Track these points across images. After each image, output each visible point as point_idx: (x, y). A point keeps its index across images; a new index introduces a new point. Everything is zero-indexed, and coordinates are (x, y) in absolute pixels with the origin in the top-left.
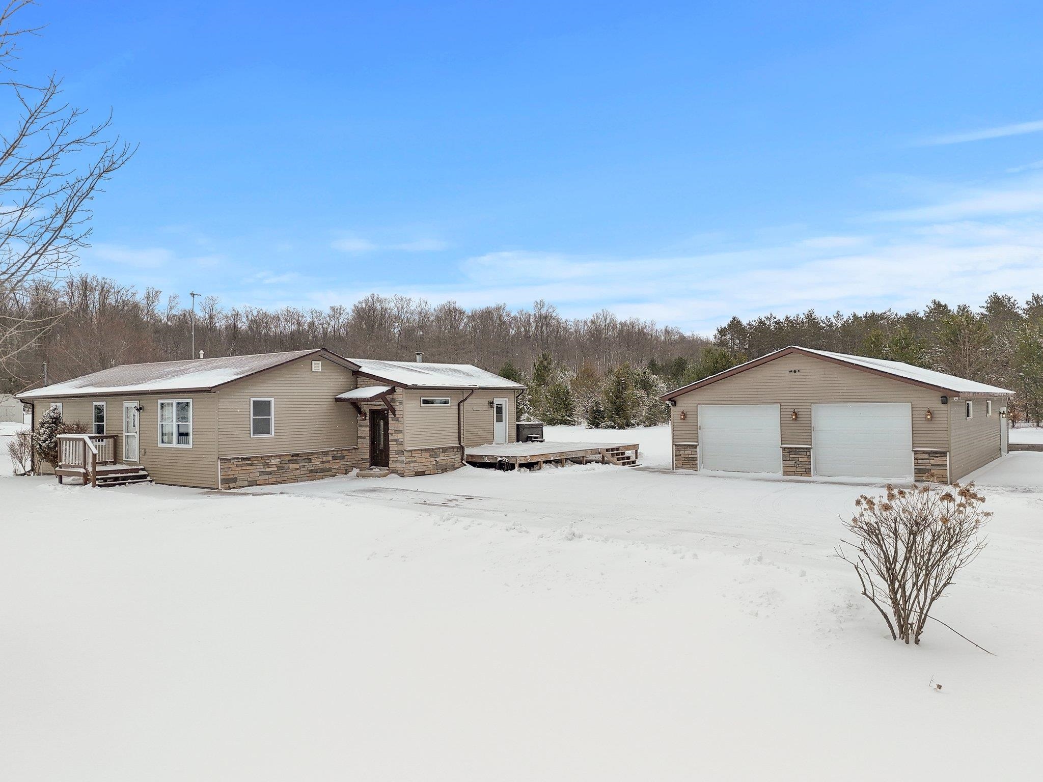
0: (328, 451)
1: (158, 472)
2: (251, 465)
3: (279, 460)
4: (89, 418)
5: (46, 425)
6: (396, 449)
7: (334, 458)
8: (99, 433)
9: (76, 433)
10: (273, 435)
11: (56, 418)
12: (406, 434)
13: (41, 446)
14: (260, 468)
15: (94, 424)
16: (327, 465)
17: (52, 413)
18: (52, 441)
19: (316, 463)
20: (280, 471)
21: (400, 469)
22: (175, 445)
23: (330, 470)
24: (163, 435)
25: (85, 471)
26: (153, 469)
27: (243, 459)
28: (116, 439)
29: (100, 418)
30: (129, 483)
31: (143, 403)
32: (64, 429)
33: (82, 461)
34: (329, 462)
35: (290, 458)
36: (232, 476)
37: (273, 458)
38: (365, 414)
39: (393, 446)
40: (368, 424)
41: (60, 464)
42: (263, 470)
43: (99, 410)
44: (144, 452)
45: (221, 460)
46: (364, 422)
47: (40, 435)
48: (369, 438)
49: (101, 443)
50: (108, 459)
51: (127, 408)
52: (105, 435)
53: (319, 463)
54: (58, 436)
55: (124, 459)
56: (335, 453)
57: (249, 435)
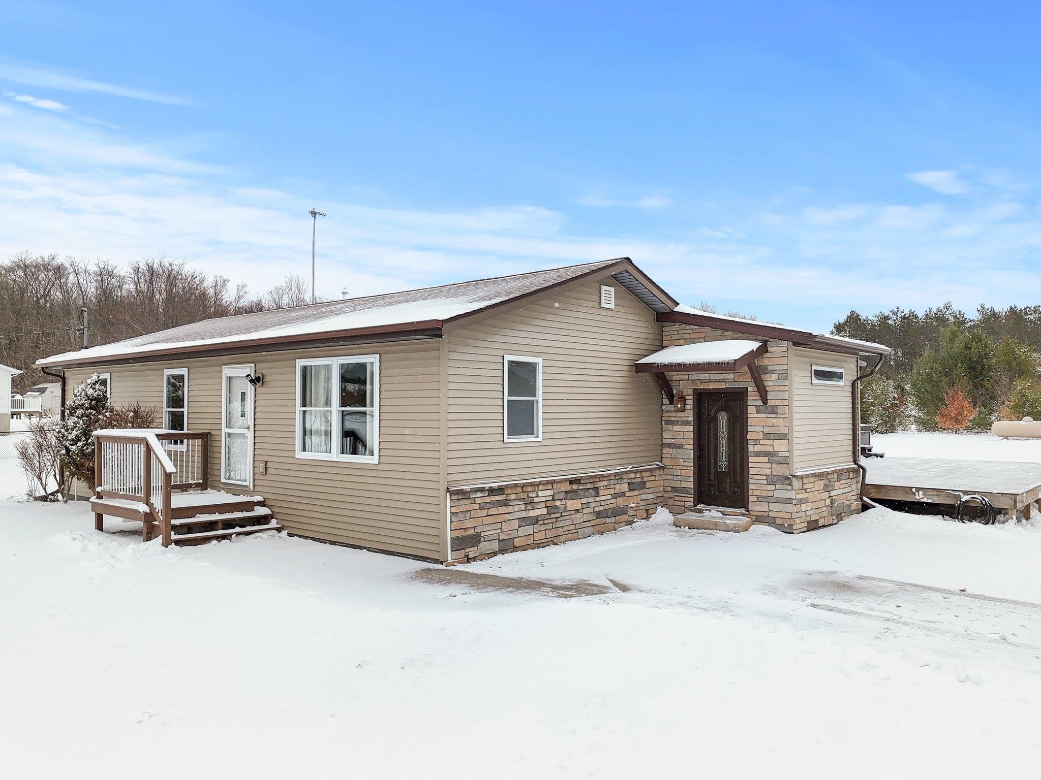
0: (623, 473)
1: (294, 512)
2: (505, 503)
3: (550, 493)
4: (156, 399)
5: (79, 412)
6: (768, 472)
7: (632, 487)
8: (174, 428)
9: (133, 427)
10: (540, 439)
11: (98, 400)
12: (795, 441)
13: (68, 450)
14: (517, 510)
15: (165, 411)
16: (621, 501)
17: (91, 390)
18: (90, 441)
19: (606, 498)
20: (553, 516)
21: (780, 515)
22: (335, 455)
23: (623, 511)
24: (305, 434)
25: (147, 509)
26: (282, 504)
27: (492, 491)
28: (206, 439)
29: (176, 401)
30: (238, 534)
31: (264, 368)
32: (110, 418)
33: (142, 483)
34: (623, 494)
35: (566, 487)
36: (471, 532)
37: (541, 487)
38: (683, 399)
39: (758, 468)
40: (691, 419)
41: (99, 489)
42: (524, 514)
43: (176, 383)
44: (263, 468)
45: (452, 493)
46: (681, 414)
47: (67, 430)
48: (691, 447)
49: (178, 447)
50: (193, 478)
51: (230, 379)
52: (185, 431)
53: (609, 497)
54: (98, 432)
55: (223, 480)
56: (633, 476)
57: (500, 438)
